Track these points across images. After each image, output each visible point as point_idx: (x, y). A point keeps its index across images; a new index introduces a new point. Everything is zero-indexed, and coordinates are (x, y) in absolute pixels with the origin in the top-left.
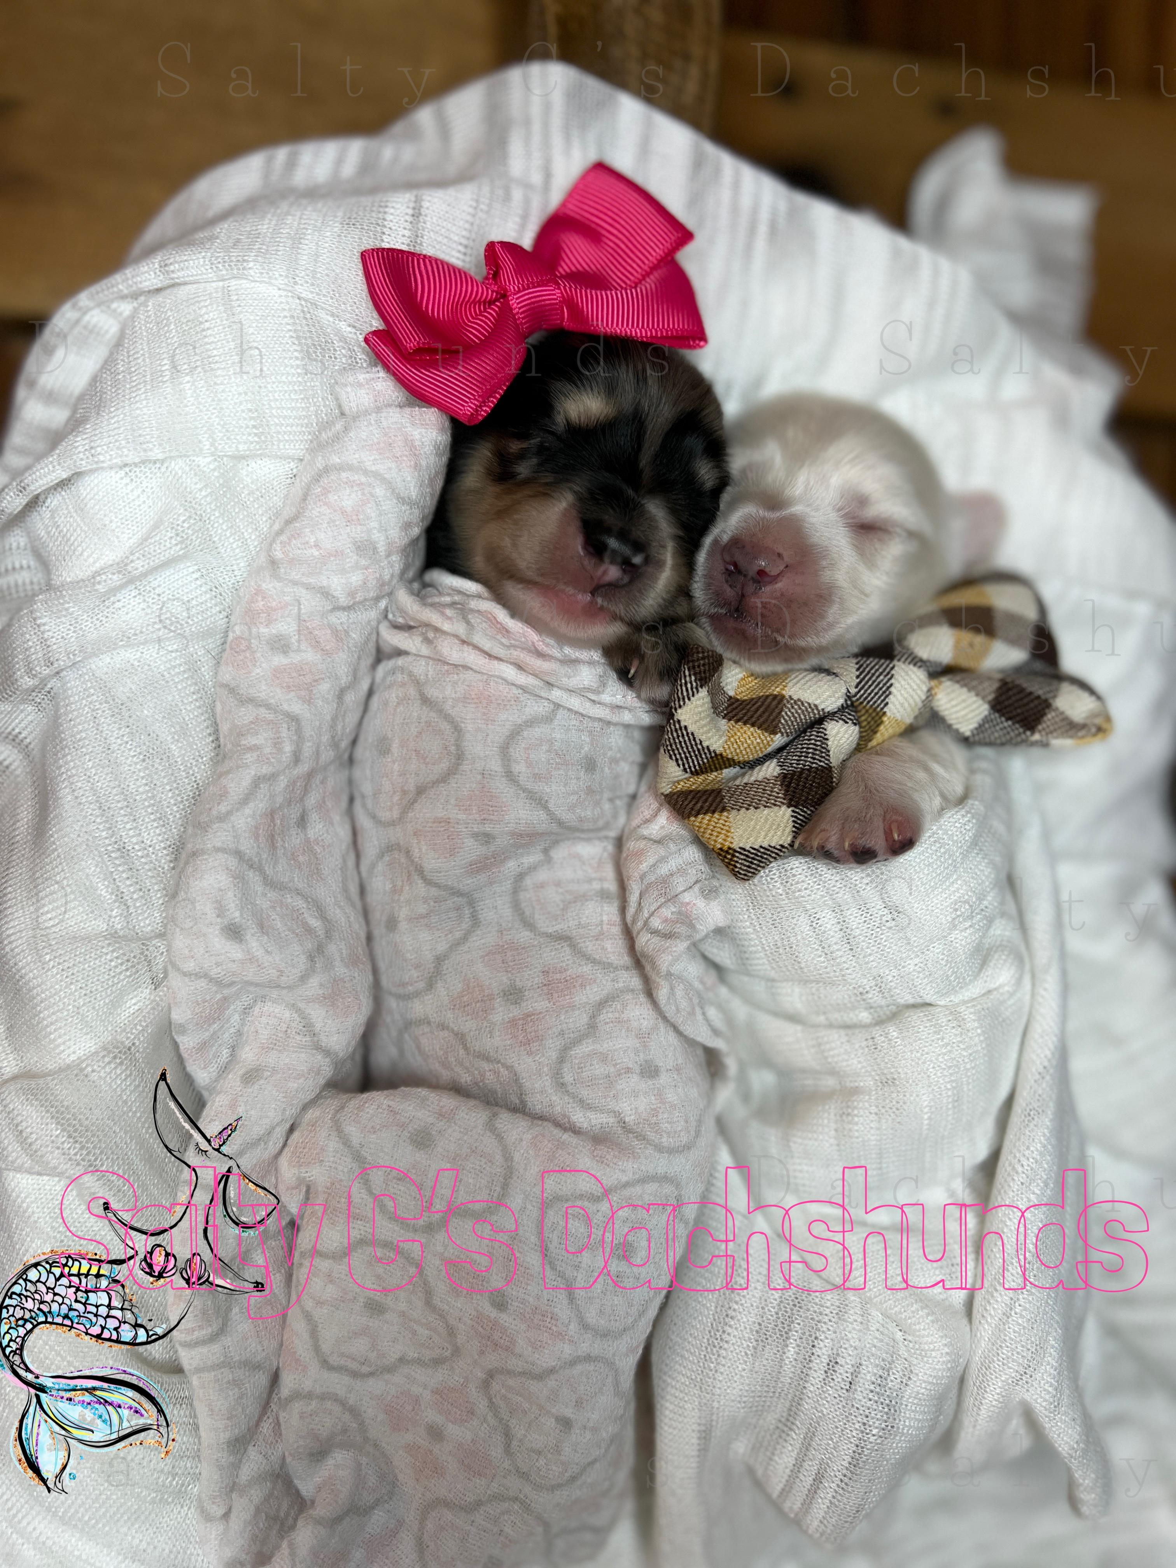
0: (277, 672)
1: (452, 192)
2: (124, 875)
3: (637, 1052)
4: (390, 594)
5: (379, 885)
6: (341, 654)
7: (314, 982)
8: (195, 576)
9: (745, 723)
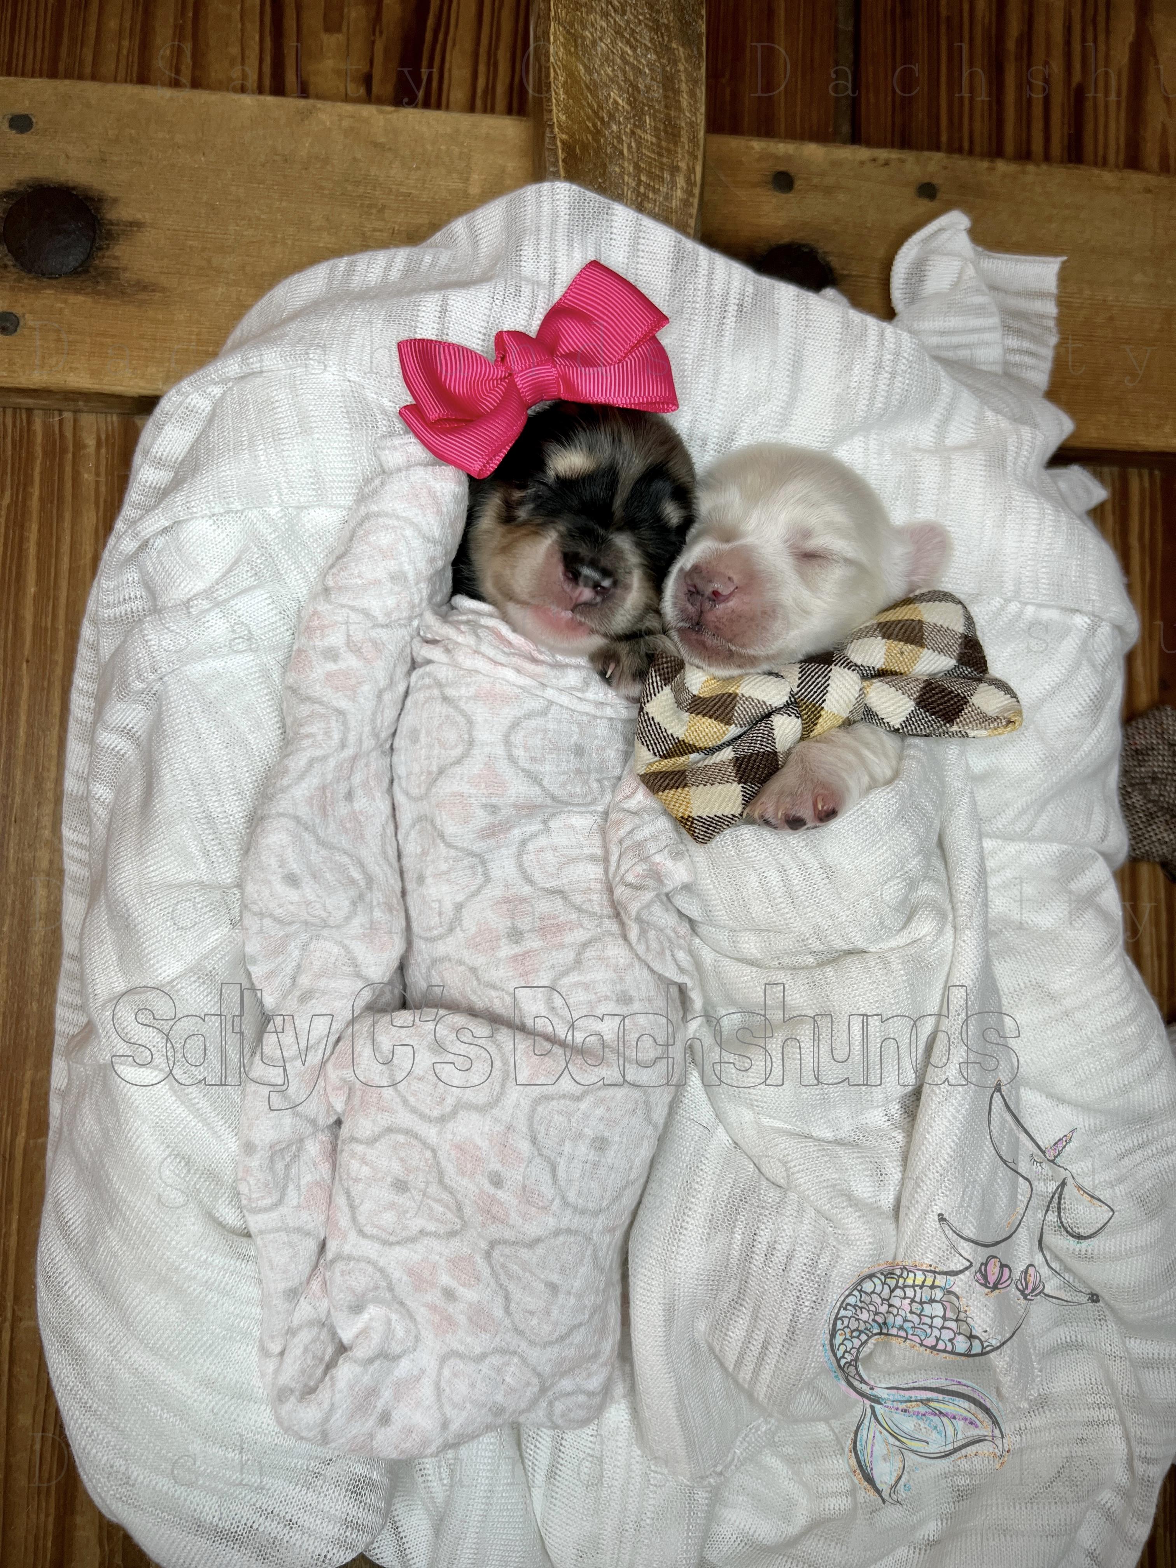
0: (329, 676)
1: (472, 290)
2: (210, 837)
3: (614, 983)
4: (421, 615)
5: (411, 848)
6: (379, 662)
7: (356, 922)
8: (268, 602)
9: (704, 716)
